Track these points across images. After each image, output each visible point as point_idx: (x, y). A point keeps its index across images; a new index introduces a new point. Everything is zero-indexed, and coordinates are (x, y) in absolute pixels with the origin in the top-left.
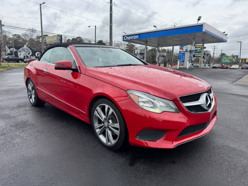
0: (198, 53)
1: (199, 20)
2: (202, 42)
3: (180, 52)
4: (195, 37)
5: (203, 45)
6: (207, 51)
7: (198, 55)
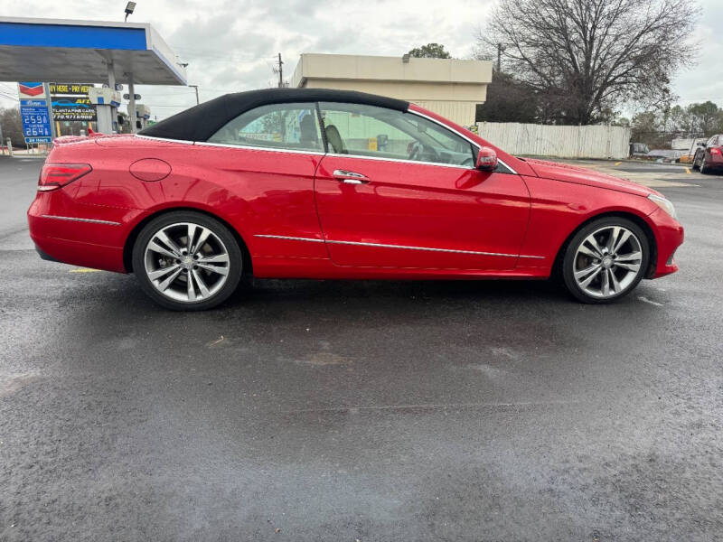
0: (80, 110)
1: (129, 11)
2: (127, 78)
3: (23, 102)
4: (112, 60)
5: (131, 89)
6: (142, 106)
7: (83, 117)
